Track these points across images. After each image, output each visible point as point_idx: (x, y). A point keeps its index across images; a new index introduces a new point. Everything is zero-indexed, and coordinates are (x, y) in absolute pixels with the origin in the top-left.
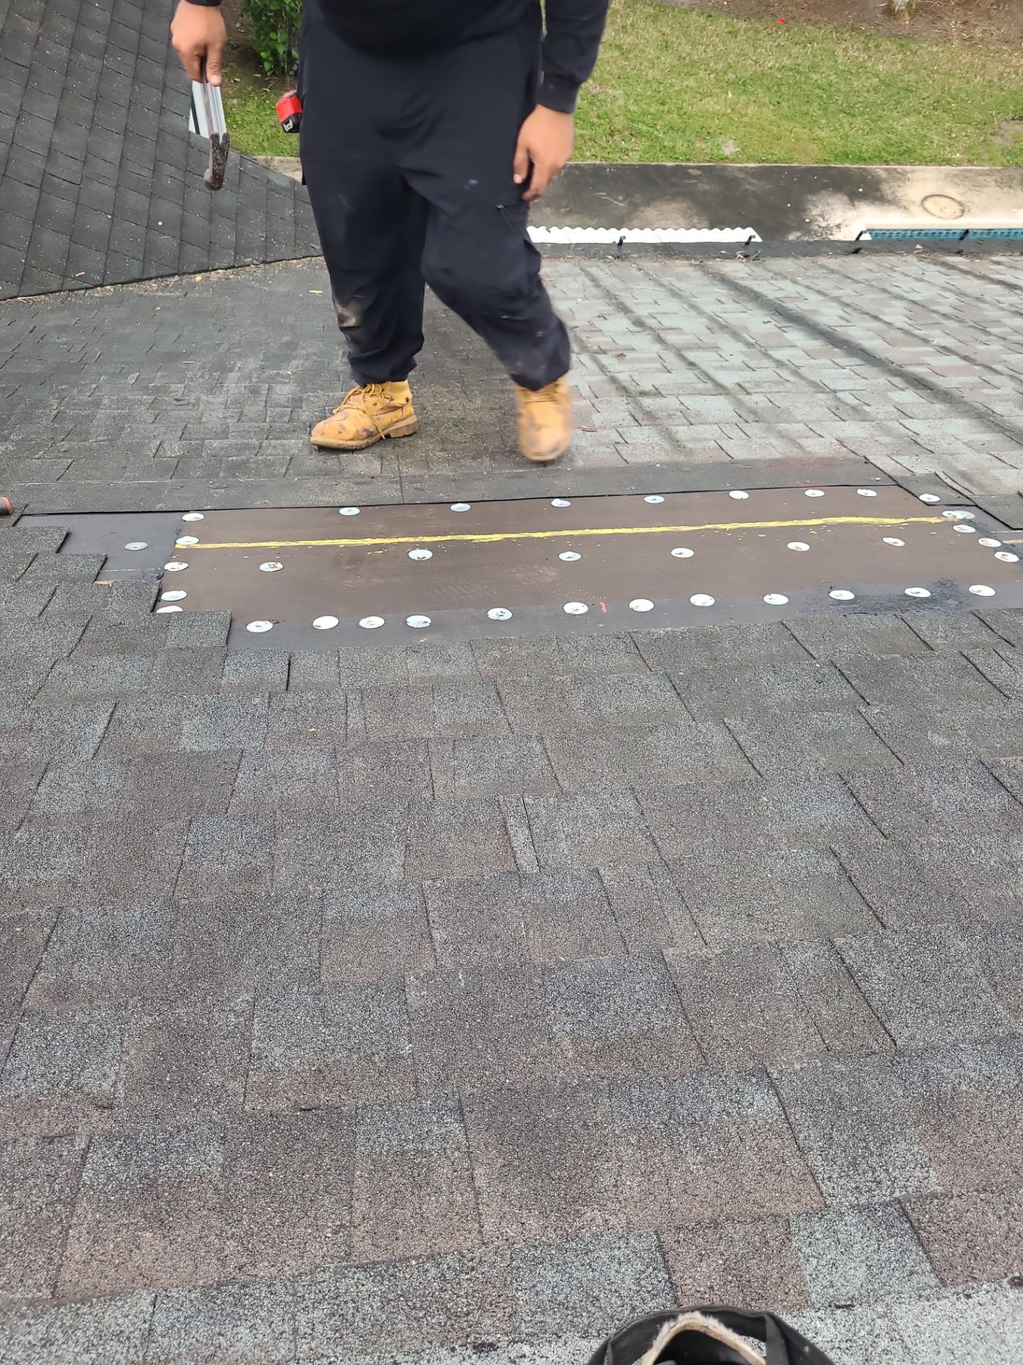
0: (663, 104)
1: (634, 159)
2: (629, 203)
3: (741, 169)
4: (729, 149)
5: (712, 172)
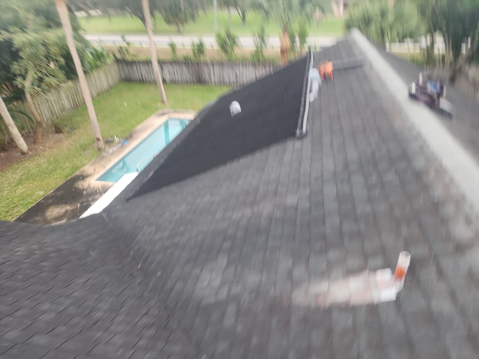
0: (8, 199)
1: (24, 211)
2: (40, 216)
3: (51, 193)
4: (42, 193)
5: (46, 198)
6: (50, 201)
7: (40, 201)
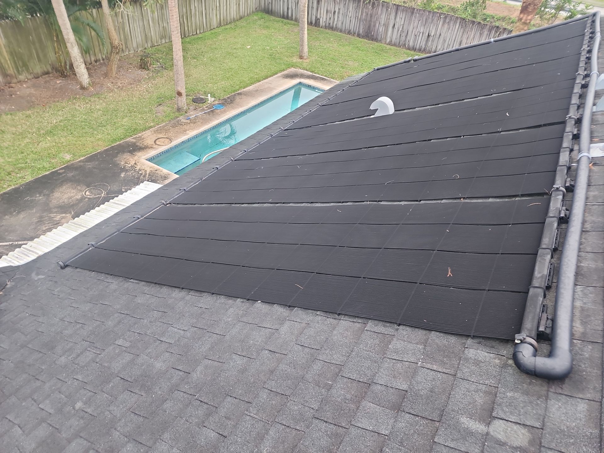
2: (44, 195)
3: (80, 162)
4: (68, 157)
5: (69, 168)
6: (70, 175)
7: (58, 170)
